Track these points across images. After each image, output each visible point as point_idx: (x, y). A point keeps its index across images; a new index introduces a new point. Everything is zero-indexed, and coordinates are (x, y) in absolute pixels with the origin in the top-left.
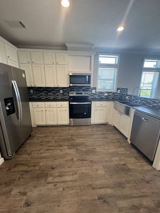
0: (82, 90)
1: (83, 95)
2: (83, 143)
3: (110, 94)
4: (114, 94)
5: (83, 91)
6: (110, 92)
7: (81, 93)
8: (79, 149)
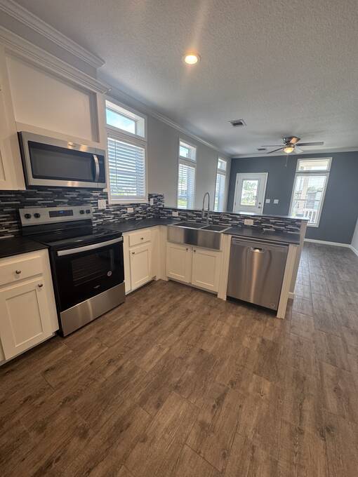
0: (66, 201)
1: (76, 216)
2: (166, 357)
3: (137, 209)
4: (144, 207)
5: (70, 204)
6: (137, 204)
7: (70, 213)
8: (180, 381)
